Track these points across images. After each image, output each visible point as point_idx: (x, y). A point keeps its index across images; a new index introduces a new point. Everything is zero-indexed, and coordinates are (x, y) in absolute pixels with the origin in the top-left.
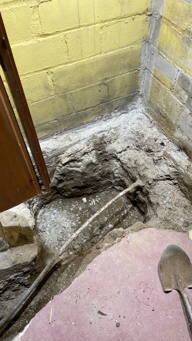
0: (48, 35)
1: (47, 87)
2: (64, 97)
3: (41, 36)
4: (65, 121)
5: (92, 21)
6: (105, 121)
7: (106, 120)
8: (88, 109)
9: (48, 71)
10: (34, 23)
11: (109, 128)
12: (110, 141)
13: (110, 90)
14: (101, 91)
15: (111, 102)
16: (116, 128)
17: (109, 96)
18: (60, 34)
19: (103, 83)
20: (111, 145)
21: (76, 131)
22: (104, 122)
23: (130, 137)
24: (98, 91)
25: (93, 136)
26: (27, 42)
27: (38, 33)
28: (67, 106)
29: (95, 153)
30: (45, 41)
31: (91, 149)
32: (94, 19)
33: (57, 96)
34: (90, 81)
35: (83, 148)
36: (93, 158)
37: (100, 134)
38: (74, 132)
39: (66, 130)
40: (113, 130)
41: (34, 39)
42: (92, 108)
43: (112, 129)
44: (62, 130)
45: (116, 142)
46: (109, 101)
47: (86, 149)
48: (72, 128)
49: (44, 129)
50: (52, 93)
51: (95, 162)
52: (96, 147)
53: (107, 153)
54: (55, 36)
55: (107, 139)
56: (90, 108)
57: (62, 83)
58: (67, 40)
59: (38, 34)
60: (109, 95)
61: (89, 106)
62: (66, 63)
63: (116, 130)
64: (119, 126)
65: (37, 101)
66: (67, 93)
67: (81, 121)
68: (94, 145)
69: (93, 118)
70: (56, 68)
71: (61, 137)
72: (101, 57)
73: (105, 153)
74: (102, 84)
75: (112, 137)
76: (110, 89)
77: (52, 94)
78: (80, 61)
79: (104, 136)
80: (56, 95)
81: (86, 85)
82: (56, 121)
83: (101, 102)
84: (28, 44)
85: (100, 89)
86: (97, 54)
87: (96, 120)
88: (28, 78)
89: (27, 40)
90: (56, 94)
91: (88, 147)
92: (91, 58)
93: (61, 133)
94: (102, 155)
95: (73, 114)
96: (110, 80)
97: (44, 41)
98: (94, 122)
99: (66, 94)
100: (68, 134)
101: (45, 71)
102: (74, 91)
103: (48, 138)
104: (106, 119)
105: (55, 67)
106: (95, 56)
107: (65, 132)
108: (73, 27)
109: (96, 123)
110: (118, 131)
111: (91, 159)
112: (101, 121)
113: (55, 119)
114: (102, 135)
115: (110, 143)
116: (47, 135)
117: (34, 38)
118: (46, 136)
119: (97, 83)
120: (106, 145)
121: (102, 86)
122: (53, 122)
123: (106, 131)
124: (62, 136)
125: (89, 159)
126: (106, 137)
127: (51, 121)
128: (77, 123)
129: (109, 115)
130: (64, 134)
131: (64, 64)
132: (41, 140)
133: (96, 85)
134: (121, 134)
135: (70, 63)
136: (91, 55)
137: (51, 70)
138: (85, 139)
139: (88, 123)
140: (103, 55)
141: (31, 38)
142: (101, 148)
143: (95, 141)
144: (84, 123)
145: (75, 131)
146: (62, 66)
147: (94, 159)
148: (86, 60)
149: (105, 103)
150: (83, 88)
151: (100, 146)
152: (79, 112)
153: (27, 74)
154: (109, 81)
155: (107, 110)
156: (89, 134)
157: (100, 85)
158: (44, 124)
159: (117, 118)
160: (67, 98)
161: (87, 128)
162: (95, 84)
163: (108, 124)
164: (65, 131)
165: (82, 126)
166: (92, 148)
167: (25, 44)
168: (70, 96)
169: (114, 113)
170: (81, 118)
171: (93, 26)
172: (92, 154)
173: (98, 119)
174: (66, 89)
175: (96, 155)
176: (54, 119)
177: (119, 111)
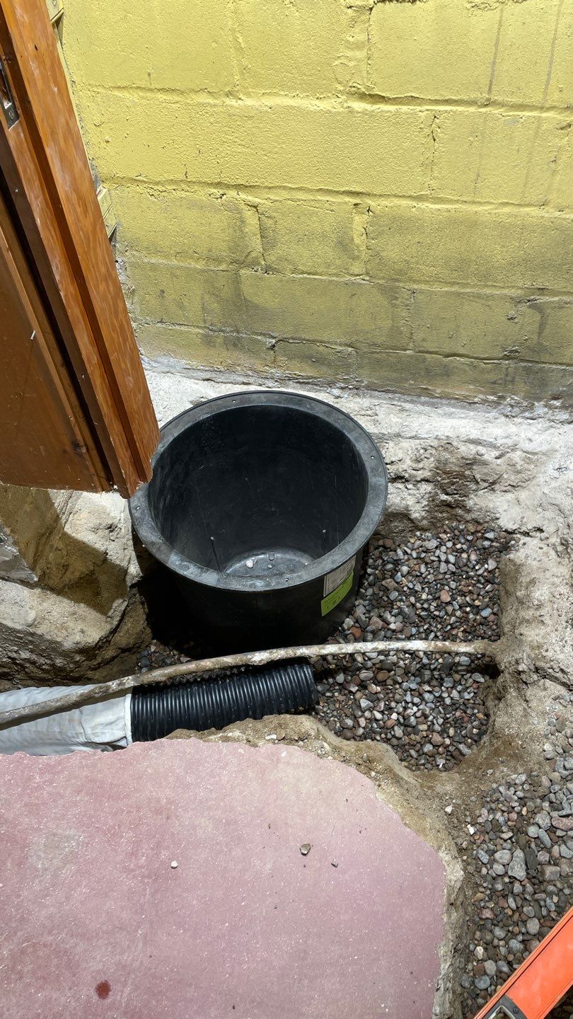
0: (382, 99)
1: (344, 245)
2: (390, 292)
3: (363, 96)
4: (378, 361)
5: (537, 98)
6: (507, 416)
7: (514, 417)
8: (458, 358)
9: (360, 202)
10: (349, 54)
11: (510, 442)
12: (494, 483)
13: (547, 331)
14: (516, 320)
15: (541, 369)
16: (534, 454)
17: (540, 349)
18: (419, 108)
19: (529, 301)
20: (491, 496)
21: (403, 404)
22: (503, 419)
23: (558, 503)
24: (504, 319)
25: (445, 442)
26: (318, 102)
27: (355, 85)
28: (393, 321)
29: (430, 493)
30: (371, 115)
31: (422, 477)
32: (545, 93)
33: (368, 282)
34: (486, 277)
35: (400, 461)
36: (418, 505)
37: (472, 447)
38: (395, 403)
39: (371, 388)
40: (517, 456)
41: (340, 100)
42: (473, 360)
43: (519, 453)
44: (362, 382)
45: (513, 496)
46: (537, 362)
47: (406, 466)
48: (394, 392)
49: (310, 357)
50: (357, 268)
51: (416, 518)
52: (440, 479)
53: (469, 511)
54: (405, 108)
55: (486, 471)
56: (466, 359)
57: (393, 251)
58: (439, 130)
59: (354, 89)
60: (540, 344)
61: (462, 351)
62: (420, 198)
63: (528, 461)
64: (544, 454)
65: (309, 274)
66: (401, 285)
67: (425, 382)
68: (437, 468)
69: (470, 390)
70: (384, 202)
71: (355, 400)
72: (543, 217)
73: (460, 508)
74: (526, 303)
75: (505, 476)
76: (548, 326)
77: (357, 271)
78: (464, 207)
79: (480, 461)
80: (368, 278)
81: (469, 284)
82: (350, 349)
83: (505, 355)
84: (317, 108)
85: (512, 313)
86: (529, 205)
87: (476, 400)
88: (299, 200)
89: (318, 95)
90: (367, 274)
91: (415, 465)
92: (507, 210)
93: (357, 389)
94: (448, 509)
95: (408, 352)
96: (556, 299)
97: (364, 113)
98: (467, 403)
99: (398, 287)
100: (376, 402)
101: (351, 200)
102: (423, 287)
103: (316, 385)
104: (513, 414)
105: (381, 196)
106: (521, 209)
107: (369, 391)
108: (466, 98)
109: (474, 410)
110: (533, 467)
111: (410, 503)
112: (494, 413)
113: (348, 342)
114: (474, 452)
115: (490, 488)
116: (316, 378)
117: (339, 95)
118: (312, 377)
119: (506, 291)
120: (474, 487)
121: (523, 308)
122: (340, 348)
123: (494, 447)
124: (358, 400)
125: (404, 502)
126: (485, 463)
127: (336, 343)
128: (413, 382)
129: (525, 404)
130: (364, 397)
131: (410, 197)
132: (296, 382)
133: (503, 297)
134: (538, 480)
135: (433, 203)
136: (506, 201)
137: (370, 202)
138: (419, 438)
139: (449, 399)
140: (550, 213)
141: (329, 95)
142: (455, 490)
143: (443, 459)
144: (434, 391)
145: (399, 404)
146: (404, 202)
147: (418, 507)
148: (485, 208)
149: (523, 364)
150: (455, 289)
151: (455, 480)
152: (427, 356)
153: (296, 188)
154: (553, 302)
155: (522, 387)
156: (437, 431)
157: (517, 301)
158: (314, 341)
159: (551, 427)
160: (396, 298)
161: (439, 411)
162: (496, 292)
163: (513, 429)
164: (369, 387)
165: (427, 399)
166: (427, 474)
167: (310, 106)
168: (408, 297)
169: (546, 406)
170: (429, 374)
171: (535, 113)
172: (418, 492)
173: (482, 400)
174: (401, 272)
175: (429, 501)
176: (343, 340)
177: (564, 407)
